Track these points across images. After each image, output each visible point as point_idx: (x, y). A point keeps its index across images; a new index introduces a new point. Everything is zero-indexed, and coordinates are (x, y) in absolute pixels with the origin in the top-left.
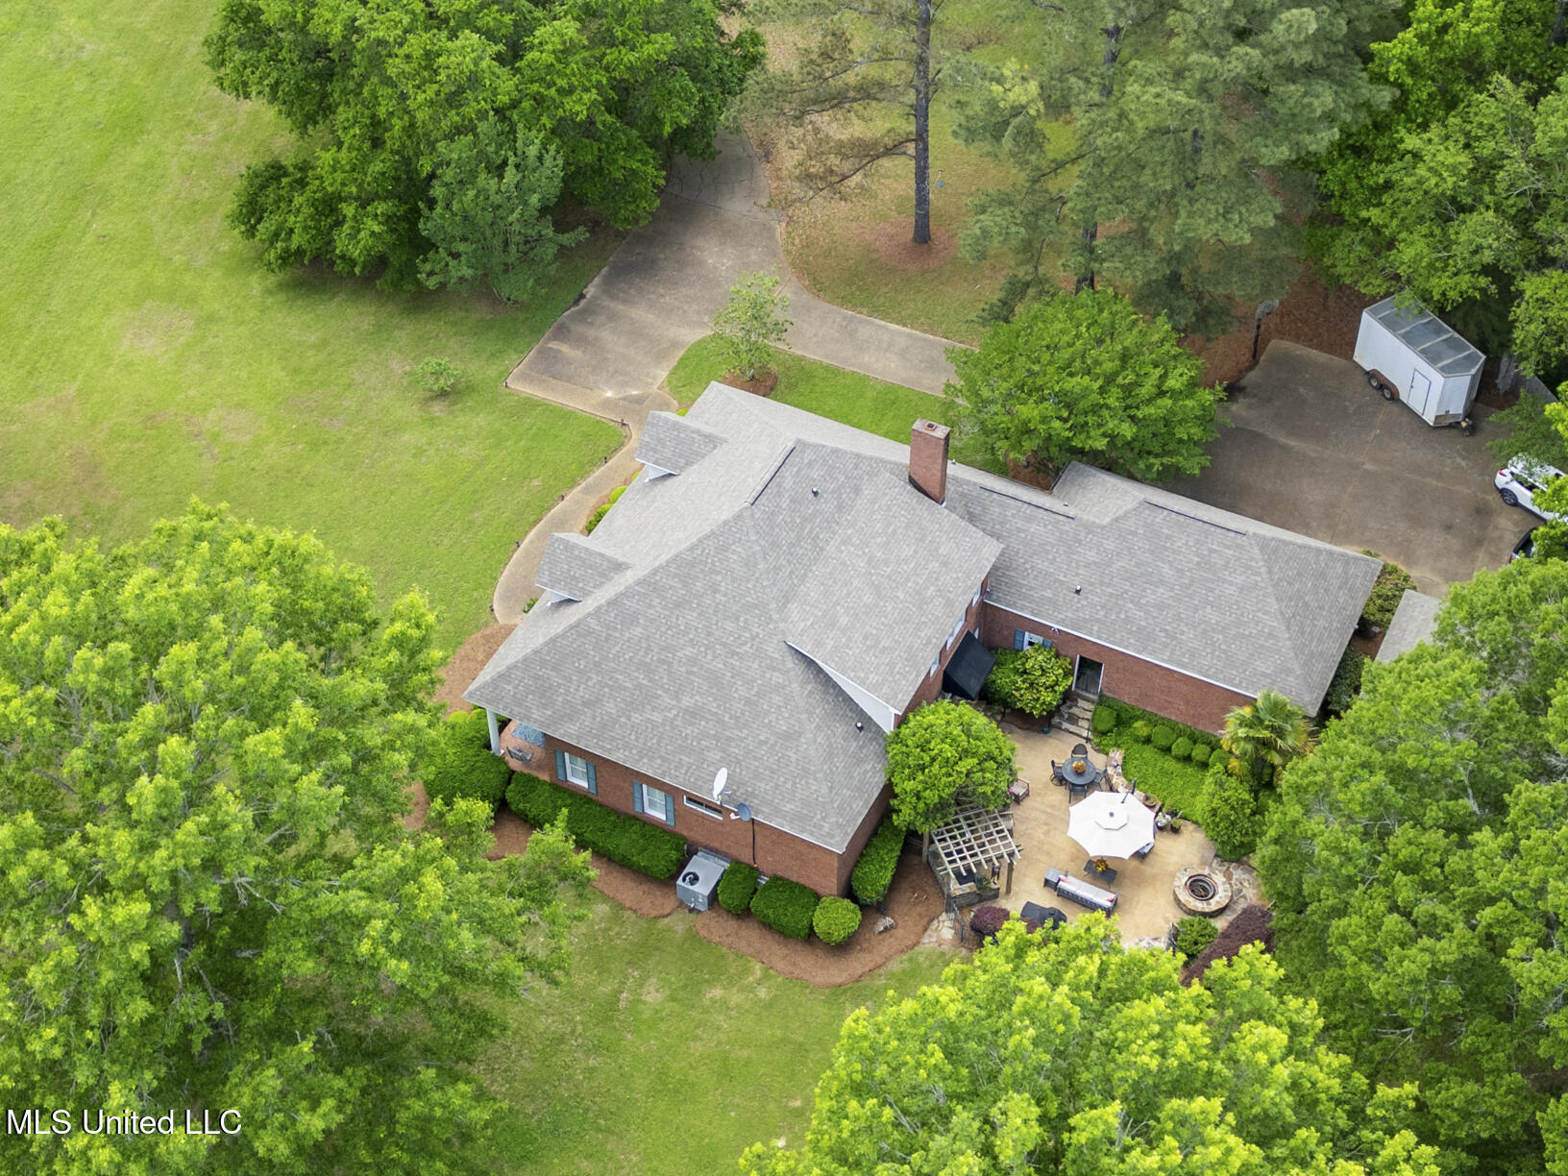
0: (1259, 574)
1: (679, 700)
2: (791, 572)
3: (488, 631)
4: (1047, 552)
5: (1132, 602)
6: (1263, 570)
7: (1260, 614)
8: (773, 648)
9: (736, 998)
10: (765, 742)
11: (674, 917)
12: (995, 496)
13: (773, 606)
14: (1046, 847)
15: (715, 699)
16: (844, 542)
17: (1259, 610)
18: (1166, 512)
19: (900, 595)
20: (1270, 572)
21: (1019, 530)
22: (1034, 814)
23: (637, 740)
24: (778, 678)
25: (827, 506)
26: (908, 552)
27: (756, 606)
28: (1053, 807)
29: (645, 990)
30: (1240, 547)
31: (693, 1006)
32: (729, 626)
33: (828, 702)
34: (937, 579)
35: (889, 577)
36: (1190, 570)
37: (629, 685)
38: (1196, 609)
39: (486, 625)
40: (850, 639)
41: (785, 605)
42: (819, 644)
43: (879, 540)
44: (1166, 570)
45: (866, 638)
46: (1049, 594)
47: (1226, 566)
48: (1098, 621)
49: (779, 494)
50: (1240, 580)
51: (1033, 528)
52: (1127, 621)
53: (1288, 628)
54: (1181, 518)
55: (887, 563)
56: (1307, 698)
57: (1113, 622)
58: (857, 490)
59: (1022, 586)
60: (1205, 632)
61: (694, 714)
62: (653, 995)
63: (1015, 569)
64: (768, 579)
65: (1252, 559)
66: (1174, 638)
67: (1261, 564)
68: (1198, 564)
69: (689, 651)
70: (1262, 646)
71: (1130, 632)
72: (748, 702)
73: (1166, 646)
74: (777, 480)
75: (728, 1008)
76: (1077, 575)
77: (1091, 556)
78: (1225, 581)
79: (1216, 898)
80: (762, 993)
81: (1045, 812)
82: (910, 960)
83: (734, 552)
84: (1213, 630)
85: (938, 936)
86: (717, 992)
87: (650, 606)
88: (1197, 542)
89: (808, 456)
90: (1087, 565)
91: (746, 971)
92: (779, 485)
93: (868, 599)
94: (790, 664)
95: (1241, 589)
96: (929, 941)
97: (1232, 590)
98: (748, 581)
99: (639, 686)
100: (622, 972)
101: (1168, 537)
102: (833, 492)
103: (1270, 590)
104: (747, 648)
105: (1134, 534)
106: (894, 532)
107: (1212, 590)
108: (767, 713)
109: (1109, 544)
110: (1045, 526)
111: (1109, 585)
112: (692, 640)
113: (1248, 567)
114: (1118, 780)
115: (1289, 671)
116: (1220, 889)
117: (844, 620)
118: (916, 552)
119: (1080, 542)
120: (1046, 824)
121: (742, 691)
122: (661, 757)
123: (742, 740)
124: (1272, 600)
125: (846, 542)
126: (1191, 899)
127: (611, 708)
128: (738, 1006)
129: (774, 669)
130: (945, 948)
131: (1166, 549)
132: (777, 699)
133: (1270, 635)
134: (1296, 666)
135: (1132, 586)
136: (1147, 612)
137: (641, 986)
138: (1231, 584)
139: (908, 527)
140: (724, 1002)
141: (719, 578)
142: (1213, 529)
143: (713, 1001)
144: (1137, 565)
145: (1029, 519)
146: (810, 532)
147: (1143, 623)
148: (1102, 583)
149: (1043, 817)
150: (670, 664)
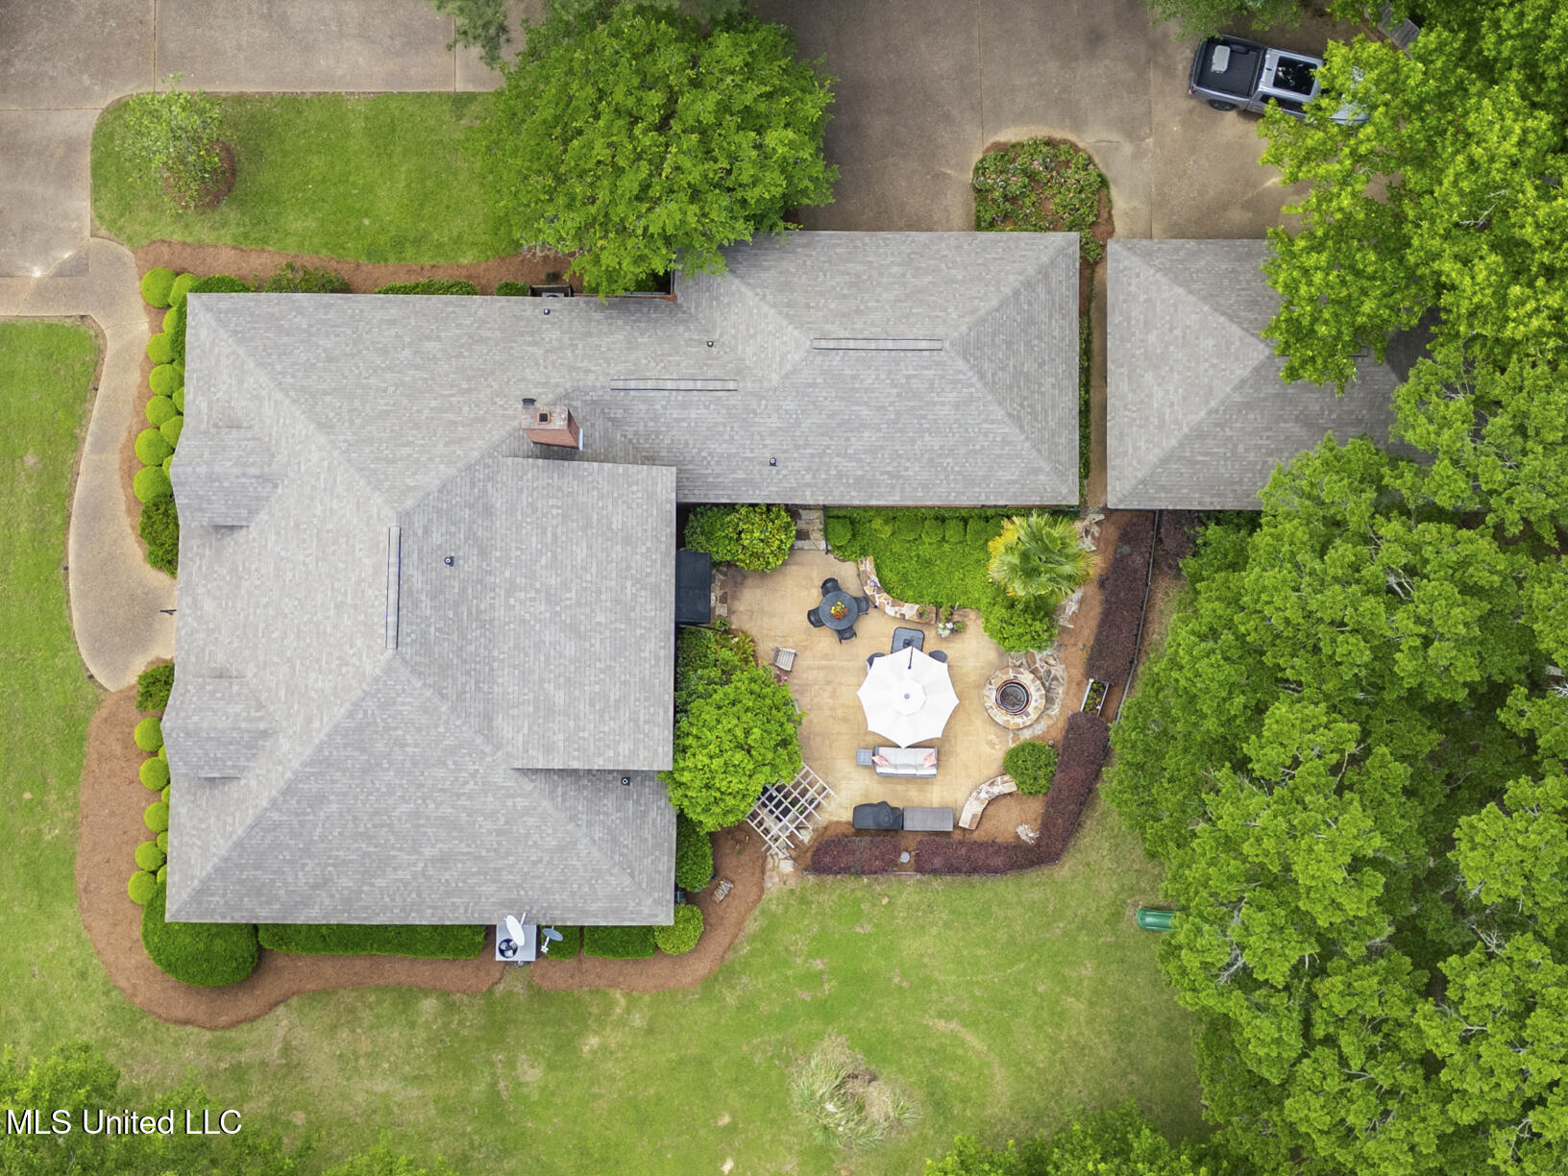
0: (972, 385)
1: (420, 854)
2: (477, 682)
3: (104, 713)
4: (721, 433)
5: (838, 455)
6: (975, 379)
7: (985, 426)
8: (501, 778)
9: (614, 1038)
10: (540, 860)
11: (508, 978)
12: (632, 393)
13: (479, 740)
14: (840, 712)
15: (461, 841)
16: (509, 593)
17: (985, 421)
18: (841, 352)
19: (601, 618)
20: (982, 375)
21: (678, 420)
22: (811, 676)
23: (393, 900)
24: (521, 803)
25: (469, 565)
26: (581, 553)
27: (461, 747)
28: (825, 657)
29: (519, 1071)
30: (939, 364)
31: (576, 1067)
32: (439, 772)
33: (585, 787)
34: (628, 568)
35: (579, 604)
36: (892, 404)
37: (353, 857)
38: (913, 441)
39: (99, 702)
40: (577, 718)
41: (490, 728)
42: (549, 749)
43: (543, 561)
44: (865, 412)
45: (592, 704)
46: (741, 475)
47: (931, 388)
48: (808, 485)
49: (416, 604)
50: (952, 397)
51: (693, 414)
52: (840, 475)
53: (1021, 427)
54: (863, 353)
55: (565, 586)
56: (1064, 490)
57: (826, 482)
58: (488, 511)
59: (707, 476)
60: (931, 460)
61: (444, 860)
62: (532, 1074)
63: (690, 462)
64: (459, 717)
65: (959, 372)
66: (898, 477)
67: (970, 374)
68: (899, 395)
69: (405, 808)
70: (999, 456)
71: (848, 485)
72: (499, 833)
73: (893, 487)
74: (405, 587)
75: (611, 1053)
76: (765, 446)
77: (774, 422)
78: (935, 404)
79: (1033, 704)
80: (638, 1020)
81: (819, 668)
82: (763, 912)
83: (403, 704)
84: (940, 456)
85: (779, 874)
86: (594, 1041)
87: (334, 782)
88: (890, 372)
89: (419, 522)
90: (772, 434)
91: (611, 1004)
92: (410, 592)
93: (570, 649)
94: (529, 787)
95: (957, 406)
96: (772, 883)
97: (946, 410)
98: (436, 726)
99: (365, 855)
100: (487, 1062)
101: (854, 377)
102: (467, 539)
103: (989, 398)
104: (471, 785)
105: (814, 385)
106: (555, 535)
107: (924, 417)
108: (528, 835)
109: (789, 404)
110: (707, 407)
111: (806, 445)
112: (403, 797)
113: (958, 381)
114: (881, 599)
115: (1036, 471)
116: (1032, 690)
117: (560, 698)
118: (590, 547)
119: (754, 412)
120: (829, 683)
121: (489, 825)
122: (430, 907)
123: (513, 866)
124: (994, 407)
125: (512, 589)
126: (1009, 718)
127: (345, 882)
128: (621, 1046)
129: (513, 796)
130: (792, 883)
131: (857, 390)
132: (531, 821)
133: (1005, 442)
134: (1042, 464)
135: (831, 438)
136: (860, 460)
137: (514, 1068)
138: (943, 404)
139: (565, 517)
140: (604, 1048)
141: (399, 732)
142: (902, 354)
143: (594, 1052)
144: (829, 416)
145: (684, 406)
146: (470, 613)
147: (860, 473)
148: (797, 447)
149: (821, 675)
150: (390, 826)
